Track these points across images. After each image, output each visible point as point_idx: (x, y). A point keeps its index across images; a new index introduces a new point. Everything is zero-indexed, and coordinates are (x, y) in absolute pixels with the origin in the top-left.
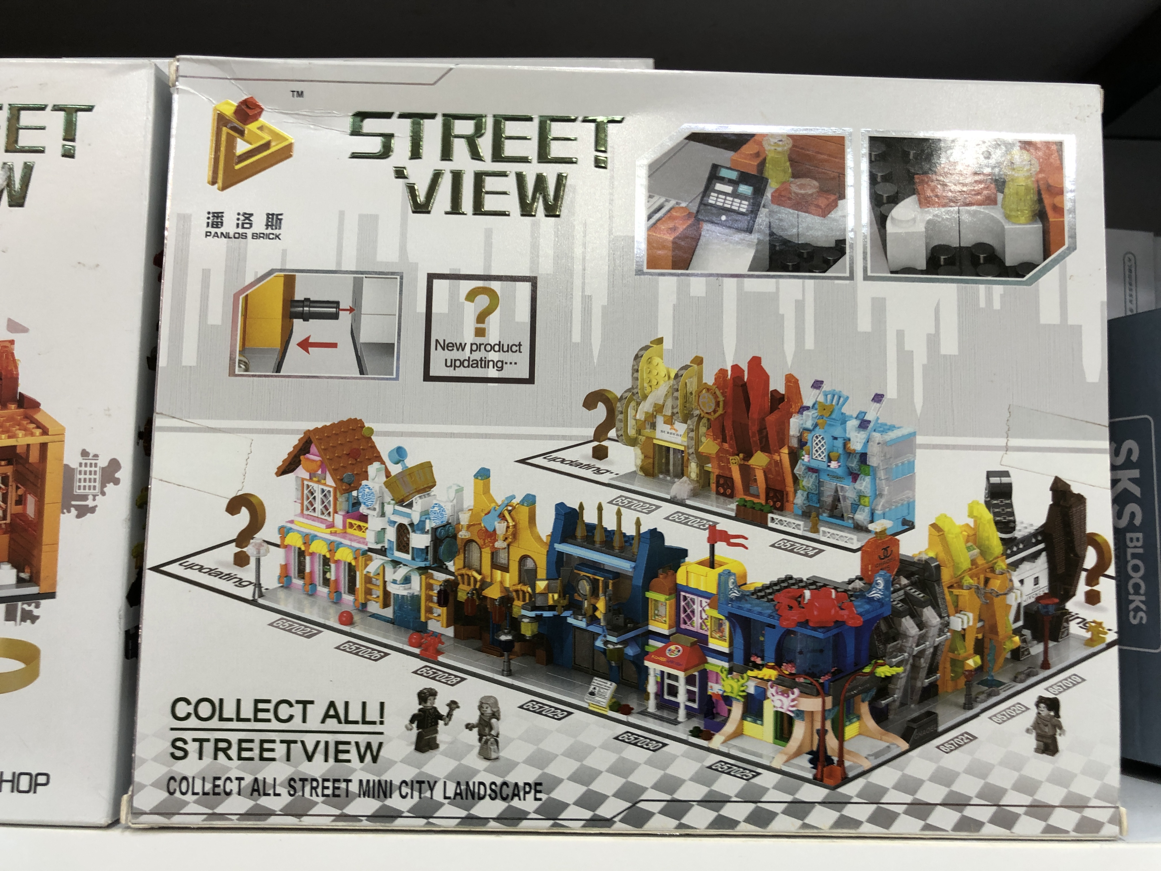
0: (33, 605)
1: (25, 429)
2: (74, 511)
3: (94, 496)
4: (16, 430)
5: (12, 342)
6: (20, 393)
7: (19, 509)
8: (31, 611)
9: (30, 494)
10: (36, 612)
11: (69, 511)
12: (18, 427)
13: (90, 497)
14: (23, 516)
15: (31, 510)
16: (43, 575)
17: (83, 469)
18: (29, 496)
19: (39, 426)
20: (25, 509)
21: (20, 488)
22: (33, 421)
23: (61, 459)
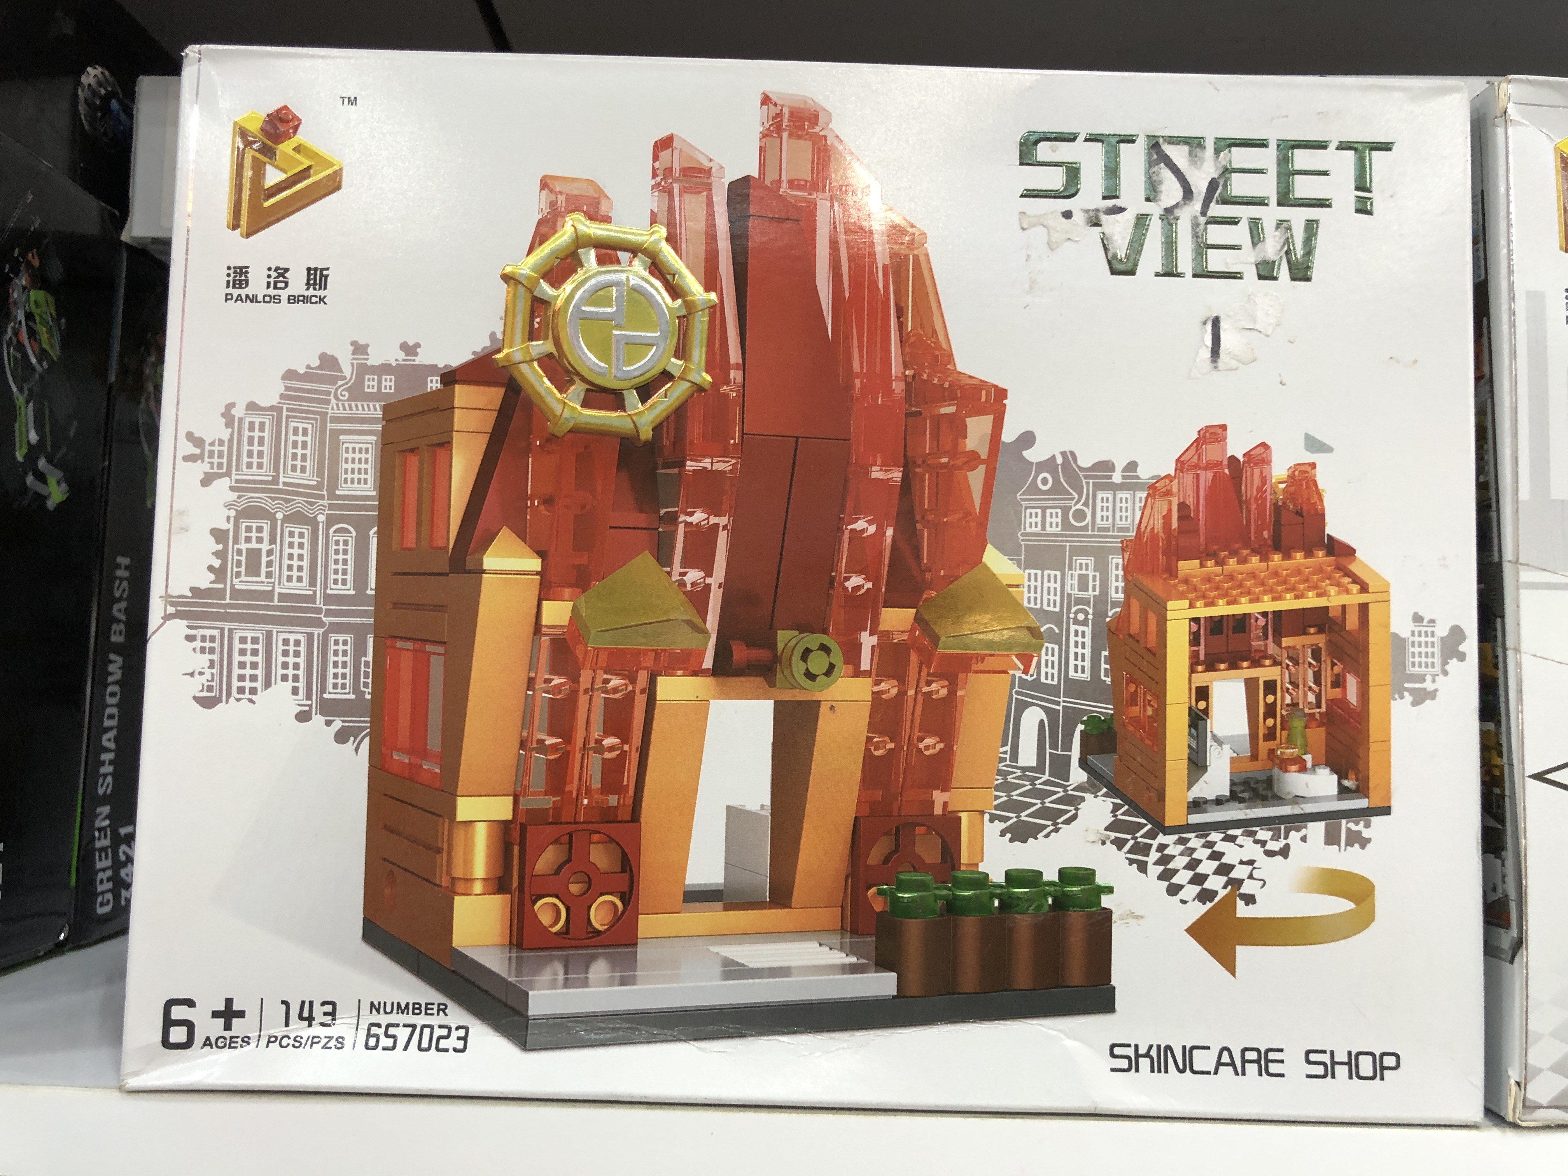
0: (1362, 823)
1: (1338, 584)
2: (1408, 698)
3: (1434, 677)
4: (1327, 585)
5: (1313, 466)
6: (1328, 535)
7: (1336, 693)
8: (1360, 832)
9: (1349, 672)
10: (1366, 833)
11: (1402, 697)
12: (1328, 582)
13: (1429, 678)
14: (1342, 702)
15: (1352, 695)
16: (1372, 783)
17: (1417, 639)
18: (1348, 675)
19: (1356, 580)
20: (1345, 693)
21: (1336, 664)
22: (1348, 574)
23: (1387, 626)
